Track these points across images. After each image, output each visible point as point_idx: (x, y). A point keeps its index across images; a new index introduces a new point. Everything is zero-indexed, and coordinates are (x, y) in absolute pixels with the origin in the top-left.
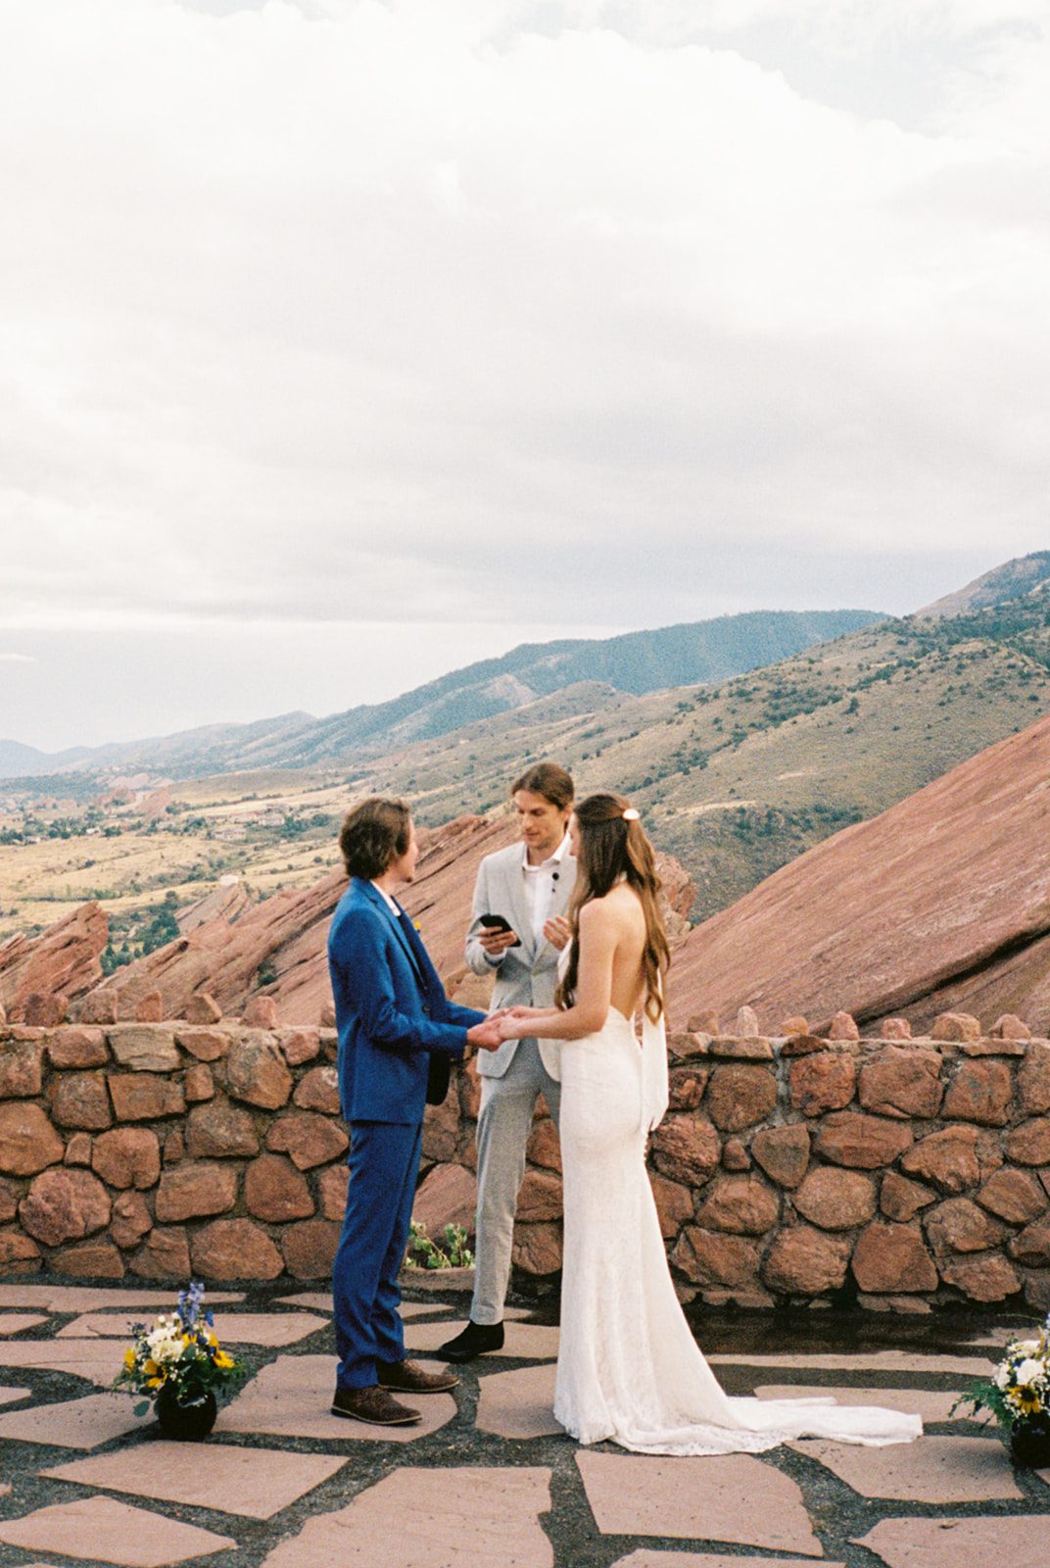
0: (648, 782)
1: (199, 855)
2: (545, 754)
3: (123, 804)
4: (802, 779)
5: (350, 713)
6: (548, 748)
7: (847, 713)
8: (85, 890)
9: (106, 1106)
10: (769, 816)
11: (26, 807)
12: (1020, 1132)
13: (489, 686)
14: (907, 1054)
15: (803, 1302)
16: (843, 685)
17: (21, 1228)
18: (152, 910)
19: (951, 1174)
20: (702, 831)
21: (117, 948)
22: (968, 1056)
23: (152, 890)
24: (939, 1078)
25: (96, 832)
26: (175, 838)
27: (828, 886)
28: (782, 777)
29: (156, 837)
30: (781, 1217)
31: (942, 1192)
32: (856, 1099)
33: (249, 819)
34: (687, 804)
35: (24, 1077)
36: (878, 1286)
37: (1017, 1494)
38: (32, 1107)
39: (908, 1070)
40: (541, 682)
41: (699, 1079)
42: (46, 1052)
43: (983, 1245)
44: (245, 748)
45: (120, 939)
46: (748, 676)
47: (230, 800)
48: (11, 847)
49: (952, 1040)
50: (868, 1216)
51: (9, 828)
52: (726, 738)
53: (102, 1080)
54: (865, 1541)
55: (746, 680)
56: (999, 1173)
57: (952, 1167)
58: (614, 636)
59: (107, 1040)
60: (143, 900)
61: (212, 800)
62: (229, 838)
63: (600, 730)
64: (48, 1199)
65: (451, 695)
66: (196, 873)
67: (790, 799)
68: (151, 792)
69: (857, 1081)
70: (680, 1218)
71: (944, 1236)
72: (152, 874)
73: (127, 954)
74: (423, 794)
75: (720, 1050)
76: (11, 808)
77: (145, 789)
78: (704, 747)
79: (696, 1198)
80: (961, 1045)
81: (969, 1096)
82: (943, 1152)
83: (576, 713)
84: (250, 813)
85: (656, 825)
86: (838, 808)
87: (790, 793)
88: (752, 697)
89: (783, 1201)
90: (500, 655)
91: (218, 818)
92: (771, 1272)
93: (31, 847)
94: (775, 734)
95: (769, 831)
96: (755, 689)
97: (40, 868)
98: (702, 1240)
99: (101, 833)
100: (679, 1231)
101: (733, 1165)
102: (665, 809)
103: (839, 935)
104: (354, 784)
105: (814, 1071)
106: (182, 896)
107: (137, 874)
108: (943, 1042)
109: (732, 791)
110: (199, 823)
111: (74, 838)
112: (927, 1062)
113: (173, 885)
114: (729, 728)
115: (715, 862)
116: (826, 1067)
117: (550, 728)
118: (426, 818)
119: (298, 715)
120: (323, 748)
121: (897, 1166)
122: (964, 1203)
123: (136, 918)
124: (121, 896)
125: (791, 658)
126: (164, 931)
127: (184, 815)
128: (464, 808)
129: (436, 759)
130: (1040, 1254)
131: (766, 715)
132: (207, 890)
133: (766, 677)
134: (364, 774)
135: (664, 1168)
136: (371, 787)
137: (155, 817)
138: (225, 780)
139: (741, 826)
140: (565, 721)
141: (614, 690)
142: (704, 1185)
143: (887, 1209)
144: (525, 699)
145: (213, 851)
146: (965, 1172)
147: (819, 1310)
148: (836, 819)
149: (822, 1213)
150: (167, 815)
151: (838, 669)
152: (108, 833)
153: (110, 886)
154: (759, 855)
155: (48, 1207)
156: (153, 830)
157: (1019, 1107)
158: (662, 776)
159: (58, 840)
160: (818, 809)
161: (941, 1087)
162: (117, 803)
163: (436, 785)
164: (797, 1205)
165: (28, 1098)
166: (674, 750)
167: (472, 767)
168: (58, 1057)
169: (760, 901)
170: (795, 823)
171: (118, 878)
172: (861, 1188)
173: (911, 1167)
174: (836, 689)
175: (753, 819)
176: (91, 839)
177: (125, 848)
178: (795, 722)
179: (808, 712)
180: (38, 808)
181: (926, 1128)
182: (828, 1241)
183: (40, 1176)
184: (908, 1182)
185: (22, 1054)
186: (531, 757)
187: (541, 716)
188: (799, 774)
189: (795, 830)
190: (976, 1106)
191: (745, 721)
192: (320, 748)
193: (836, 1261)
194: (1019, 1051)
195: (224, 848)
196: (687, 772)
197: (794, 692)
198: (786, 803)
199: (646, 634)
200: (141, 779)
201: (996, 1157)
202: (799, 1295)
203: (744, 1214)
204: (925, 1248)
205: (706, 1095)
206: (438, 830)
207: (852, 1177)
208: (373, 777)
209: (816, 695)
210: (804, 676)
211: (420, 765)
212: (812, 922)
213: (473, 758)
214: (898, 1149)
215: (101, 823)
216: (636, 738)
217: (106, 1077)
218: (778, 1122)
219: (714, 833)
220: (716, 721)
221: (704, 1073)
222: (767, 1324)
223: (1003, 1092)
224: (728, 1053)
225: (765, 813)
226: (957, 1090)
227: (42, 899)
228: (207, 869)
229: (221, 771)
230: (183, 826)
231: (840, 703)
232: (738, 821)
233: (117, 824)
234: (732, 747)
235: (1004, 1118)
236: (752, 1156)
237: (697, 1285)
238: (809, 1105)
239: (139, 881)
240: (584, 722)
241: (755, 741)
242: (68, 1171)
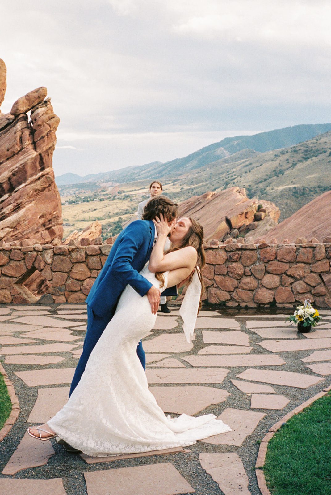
0: (265, 180)
1: (128, 206)
2: (233, 172)
3: (105, 191)
4: (314, 177)
5: (173, 161)
6: (234, 170)
7: (329, 156)
8: (94, 218)
9: (100, 264)
10: (304, 189)
11: (76, 193)
12: (315, 265)
13: (216, 151)
14: (287, 247)
15: (263, 305)
16: (327, 147)
17: (82, 292)
18: (115, 223)
19: (298, 275)
20: (282, 195)
21: (104, 235)
22: (302, 247)
23: (114, 217)
24: (296, 253)
25: (97, 200)
26: (121, 201)
27: (319, 210)
28: (308, 177)
29: (115, 201)
30: (258, 286)
31: (296, 279)
32: (276, 258)
33: (143, 194)
34: (278, 186)
35: (81, 257)
36: (281, 301)
37: (296, 337)
38: (83, 264)
39: (288, 251)
40: (232, 149)
41: (239, 254)
42: (86, 252)
43: (305, 291)
44: (141, 173)
45: (105, 232)
46: (297, 145)
47: (137, 189)
48: (72, 205)
49: (300, 243)
50: (279, 285)
51: (71, 199)
52: (290, 165)
53: (99, 258)
54: (259, 344)
55: (296, 147)
56: (310, 274)
57: (298, 273)
58: (255, 134)
59: (100, 248)
60: (112, 220)
61: (131, 189)
62: (137, 201)
63: (250, 164)
64: (87, 285)
65: (204, 154)
66: (127, 212)
67: (310, 184)
68: (113, 187)
69: (276, 254)
70: (234, 287)
71: (296, 289)
72: (114, 212)
73: (107, 236)
74: (196, 186)
75: (243, 247)
76: (71, 193)
77: (111, 186)
78: (283, 168)
79: (238, 282)
80: (301, 245)
81: (302, 257)
82: (296, 270)
83: (243, 159)
84: (143, 193)
85: (268, 193)
86: (325, 186)
87: (310, 182)
88: (298, 152)
89: (258, 282)
90: (219, 141)
91: (133, 194)
92: (255, 298)
93: (78, 205)
94: (306, 163)
95: (304, 194)
96: (299, 149)
97: (81, 211)
98: (239, 292)
99: (98, 200)
100: (234, 290)
101: (247, 274)
102: (271, 188)
103: (321, 225)
104: (175, 183)
105: (266, 252)
106: (123, 219)
107: (110, 212)
108: (297, 244)
109: (292, 182)
110: (128, 196)
111: (91, 202)
112: (293, 249)
113: (120, 215)
114: (291, 162)
115: (286, 204)
116: (269, 251)
117: (235, 164)
118: (197, 193)
119: (156, 162)
120: (165, 172)
121: (285, 273)
122: (301, 282)
123: (110, 225)
124: (105, 219)
125: (311, 139)
126: (118, 229)
127: (123, 194)
128: (208, 190)
129: (200, 174)
130: (319, 293)
131: (303, 158)
132: (131, 217)
133: (302, 146)
134: (177, 180)
135: (231, 275)
136: (179, 184)
137: (115, 195)
138: (135, 183)
139: (295, 193)
140: (240, 162)
141: (255, 151)
142: (240, 279)
143: (283, 284)
144: (227, 155)
145: (132, 205)
146: (301, 275)
147: (267, 307)
148: (325, 190)
149: (268, 285)
150: (118, 194)
151: (326, 142)
152: (101, 200)
153: (102, 216)
154: (300, 202)
155: (88, 287)
156: (114, 199)
157: (314, 259)
158: (270, 178)
159: (86, 203)
160: (319, 187)
161: (296, 255)
162: (103, 191)
163: (199, 183)
164: (262, 283)
165: (82, 262)
166: (274, 169)
167: (210, 177)
168: (88, 253)
169: (298, 215)
170: (312, 191)
171: (104, 214)
172: (277, 279)
173: (288, 274)
174: (325, 149)
175: (298, 191)
176: (96, 202)
177: (106, 205)
178: (312, 160)
179: (316, 156)
180: (79, 193)
181: (292, 264)
182: (269, 292)
183: (86, 280)
184: (287, 277)
185: (80, 252)
186: (229, 173)
187: (232, 160)
188: (313, 176)
189: (312, 193)
190: (304, 259)
191: (296, 160)
192: (164, 172)
193: (271, 296)
194: (315, 246)
195: (135, 204)
196: (278, 176)
197: (312, 150)
198: (309, 185)
199: (265, 133)
200: (110, 183)
201: (309, 271)
202: (262, 304)
203: (249, 285)
204: (292, 292)
205: (240, 258)
206: (200, 196)
207: (275, 276)
208: (180, 181)
209: (319, 150)
210: (315, 145)
211: (195, 176)
212: (313, 222)
213: (211, 174)
214: (286, 270)
215: (99, 197)
216: (262, 166)
217: (100, 257)
218: (258, 264)
219: (286, 195)
220: (287, 160)
221: (240, 253)
222: (255, 311)
223: (310, 255)
224: (246, 248)
225: (302, 188)
226: (299, 255)
227: (82, 221)
228: (131, 210)
229: (134, 180)
230: (123, 197)
231: (326, 153)
232: (294, 191)
233: (103, 197)
234: (292, 168)
235: (311, 262)
236: (251, 272)
237: (238, 302)
238: (265, 260)
239: (110, 214)
240: (246, 161)
241: (299, 166)
242: (92, 279)
